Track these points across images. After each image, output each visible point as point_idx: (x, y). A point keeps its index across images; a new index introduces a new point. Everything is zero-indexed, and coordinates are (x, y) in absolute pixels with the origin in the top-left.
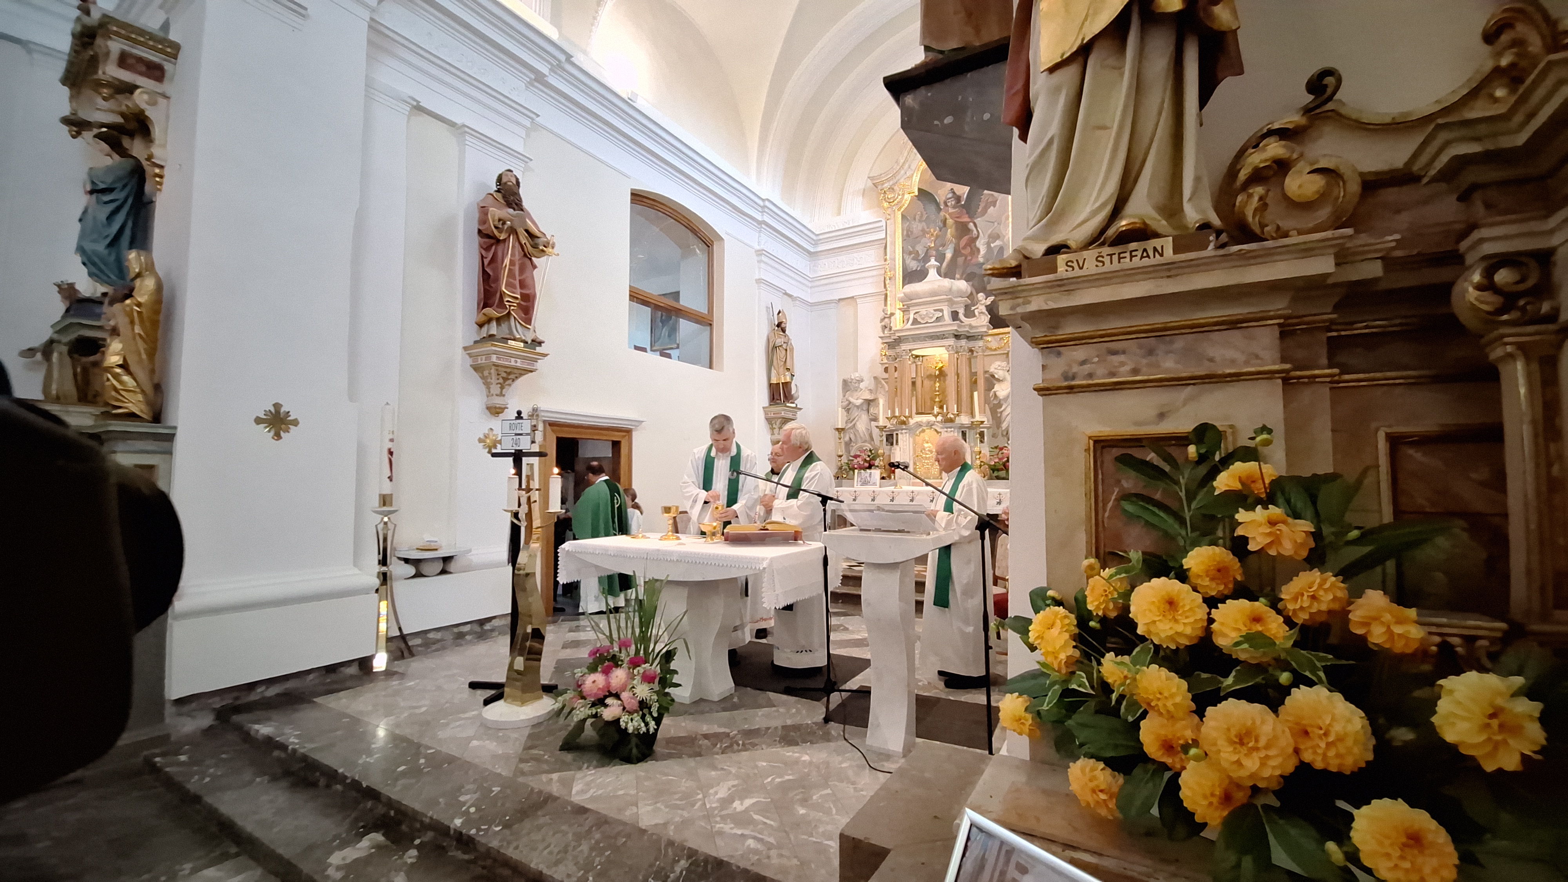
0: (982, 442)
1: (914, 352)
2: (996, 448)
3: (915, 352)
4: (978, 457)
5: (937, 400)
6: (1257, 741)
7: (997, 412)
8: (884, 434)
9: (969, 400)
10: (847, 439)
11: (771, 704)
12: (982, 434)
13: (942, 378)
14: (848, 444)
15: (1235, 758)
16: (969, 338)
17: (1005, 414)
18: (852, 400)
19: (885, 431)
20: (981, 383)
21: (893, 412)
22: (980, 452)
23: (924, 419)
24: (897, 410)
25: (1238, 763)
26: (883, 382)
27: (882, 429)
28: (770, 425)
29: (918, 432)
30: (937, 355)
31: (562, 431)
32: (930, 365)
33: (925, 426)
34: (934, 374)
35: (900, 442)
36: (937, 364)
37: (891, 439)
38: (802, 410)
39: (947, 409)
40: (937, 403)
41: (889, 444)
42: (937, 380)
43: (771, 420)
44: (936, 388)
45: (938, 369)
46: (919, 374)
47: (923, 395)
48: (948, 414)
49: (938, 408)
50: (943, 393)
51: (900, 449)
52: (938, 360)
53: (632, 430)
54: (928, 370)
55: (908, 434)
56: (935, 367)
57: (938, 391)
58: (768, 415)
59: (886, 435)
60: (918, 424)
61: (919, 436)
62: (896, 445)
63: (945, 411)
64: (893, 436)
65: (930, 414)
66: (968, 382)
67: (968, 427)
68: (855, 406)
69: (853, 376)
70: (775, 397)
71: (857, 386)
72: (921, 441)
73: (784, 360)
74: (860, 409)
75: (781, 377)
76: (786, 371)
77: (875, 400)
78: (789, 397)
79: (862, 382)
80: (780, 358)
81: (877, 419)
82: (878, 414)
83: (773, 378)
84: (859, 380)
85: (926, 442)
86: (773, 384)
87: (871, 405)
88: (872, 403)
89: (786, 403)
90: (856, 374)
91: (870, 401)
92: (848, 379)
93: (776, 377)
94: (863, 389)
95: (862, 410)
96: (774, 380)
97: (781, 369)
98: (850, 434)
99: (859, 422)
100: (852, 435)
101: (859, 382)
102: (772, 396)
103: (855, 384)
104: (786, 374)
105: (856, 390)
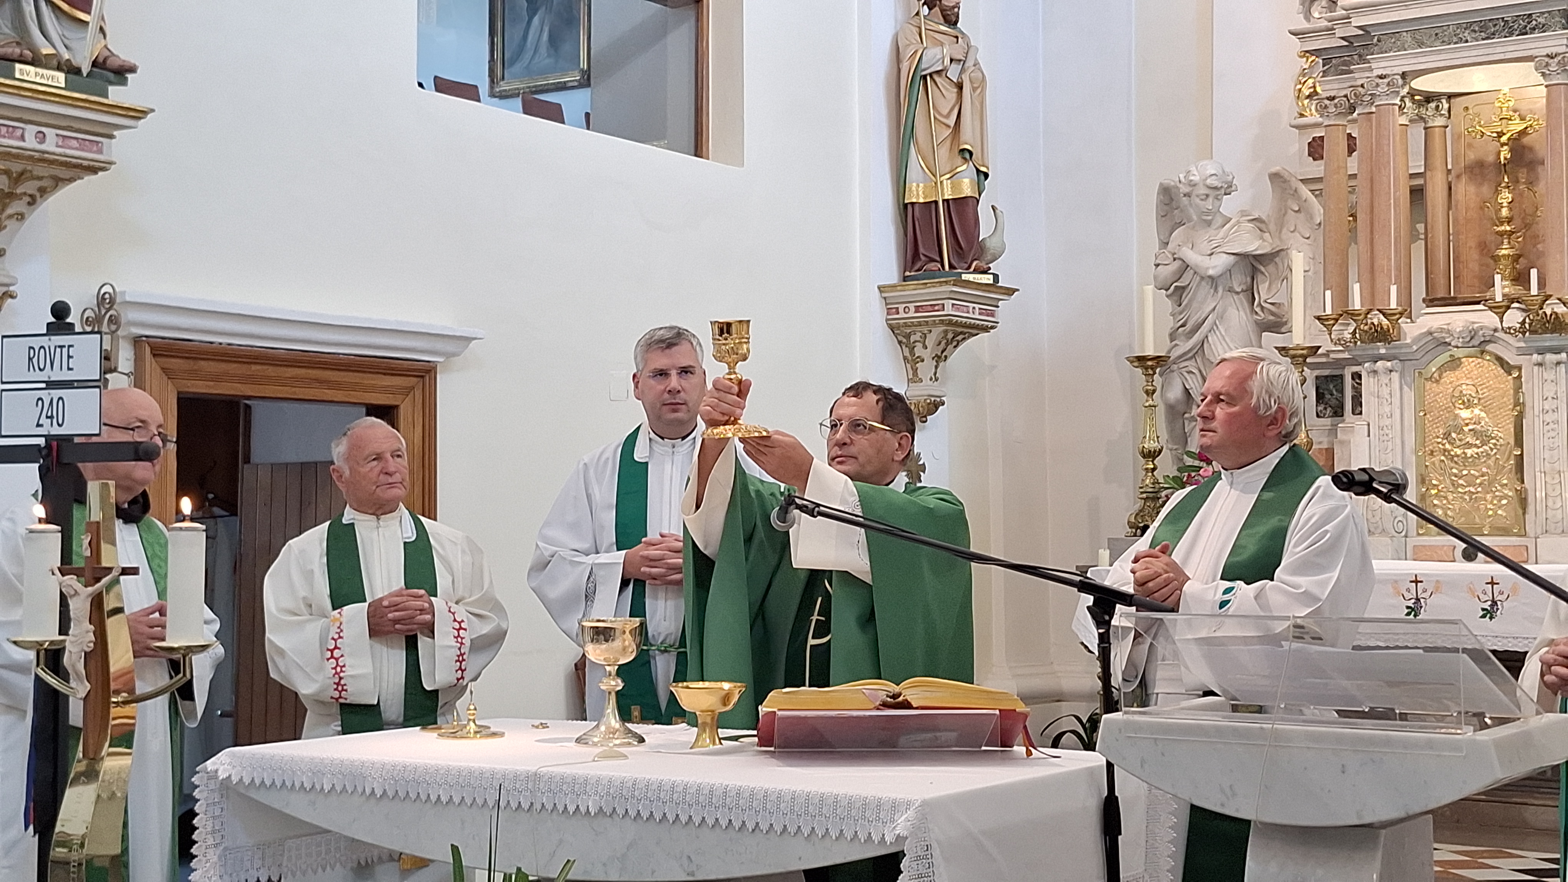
1: (1418, 84)
3: (1421, 84)
5: (1504, 252)
8: (1310, 373)
13: (1522, 176)
18: (1191, 256)
19: (1313, 366)
21: (1343, 296)
23: (1456, 319)
24: (1356, 289)
26: (1304, 190)
27: (1303, 355)
28: (904, 347)
29: (1434, 366)
30: (1506, 90)
31: (194, 375)
32: (1478, 127)
33: (1460, 345)
34: (1491, 158)
35: (1368, 403)
36: (1504, 121)
37: (1335, 392)
38: (1016, 293)
39: (1542, 284)
40: (1503, 261)
41: (1329, 409)
42: (1506, 180)
43: (908, 331)
44: (1502, 207)
45: (1509, 139)
46: (1438, 162)
47: (1451, 238)
48: (1548, 302)
49: (1507, 280)
50: (1527, 226)
51: (1366, 427)
52: (1508, 111)
53: (435, 368)
54: (1470, 146)
55: (1395, 376)
56: (1497, 133)
57: (1509, 221)
58: (898, 313)
59: (1317, 377)
60: (1434, 338)
61: (1437, 381)
62: (1353, 413)
63: (1534, 290)
64: (1342, 383)
65: (1478, 303)
68: (1202, 278)
69: (1196, 173)
70: (922, 250)
71: (1210, 208)
72: (1446, 399)
73: (952, 121)
74: (1220, 290)
75: (941, 182)
76: (959, 160)
77: (1278, 256)
78: (971, 250)
79: (1230, 194)
80: (937, 116)
81: (1286, 323)
82: (1286, 304)
83: (914, 184)
84: (1216, 188)
85: (1464, 401)
86: (913, 204)
87: (1262, 273)
88: (1262, 269)
89: (960, 271)
90: (1207, 165)
91: (1258, 258)
92: (1178, 184)
93: (924, 182)
94: (1231, 219)
95: (1231, 290)
96: (917, 190)
97: (943, 154)
98: (1188, 378)
99: (1217, 332)
100: (1195, 380)
101: (1218, 193)
102: (913, 245)
103: (1202, 200)
104: (959, 170)
105: (1209, 223)
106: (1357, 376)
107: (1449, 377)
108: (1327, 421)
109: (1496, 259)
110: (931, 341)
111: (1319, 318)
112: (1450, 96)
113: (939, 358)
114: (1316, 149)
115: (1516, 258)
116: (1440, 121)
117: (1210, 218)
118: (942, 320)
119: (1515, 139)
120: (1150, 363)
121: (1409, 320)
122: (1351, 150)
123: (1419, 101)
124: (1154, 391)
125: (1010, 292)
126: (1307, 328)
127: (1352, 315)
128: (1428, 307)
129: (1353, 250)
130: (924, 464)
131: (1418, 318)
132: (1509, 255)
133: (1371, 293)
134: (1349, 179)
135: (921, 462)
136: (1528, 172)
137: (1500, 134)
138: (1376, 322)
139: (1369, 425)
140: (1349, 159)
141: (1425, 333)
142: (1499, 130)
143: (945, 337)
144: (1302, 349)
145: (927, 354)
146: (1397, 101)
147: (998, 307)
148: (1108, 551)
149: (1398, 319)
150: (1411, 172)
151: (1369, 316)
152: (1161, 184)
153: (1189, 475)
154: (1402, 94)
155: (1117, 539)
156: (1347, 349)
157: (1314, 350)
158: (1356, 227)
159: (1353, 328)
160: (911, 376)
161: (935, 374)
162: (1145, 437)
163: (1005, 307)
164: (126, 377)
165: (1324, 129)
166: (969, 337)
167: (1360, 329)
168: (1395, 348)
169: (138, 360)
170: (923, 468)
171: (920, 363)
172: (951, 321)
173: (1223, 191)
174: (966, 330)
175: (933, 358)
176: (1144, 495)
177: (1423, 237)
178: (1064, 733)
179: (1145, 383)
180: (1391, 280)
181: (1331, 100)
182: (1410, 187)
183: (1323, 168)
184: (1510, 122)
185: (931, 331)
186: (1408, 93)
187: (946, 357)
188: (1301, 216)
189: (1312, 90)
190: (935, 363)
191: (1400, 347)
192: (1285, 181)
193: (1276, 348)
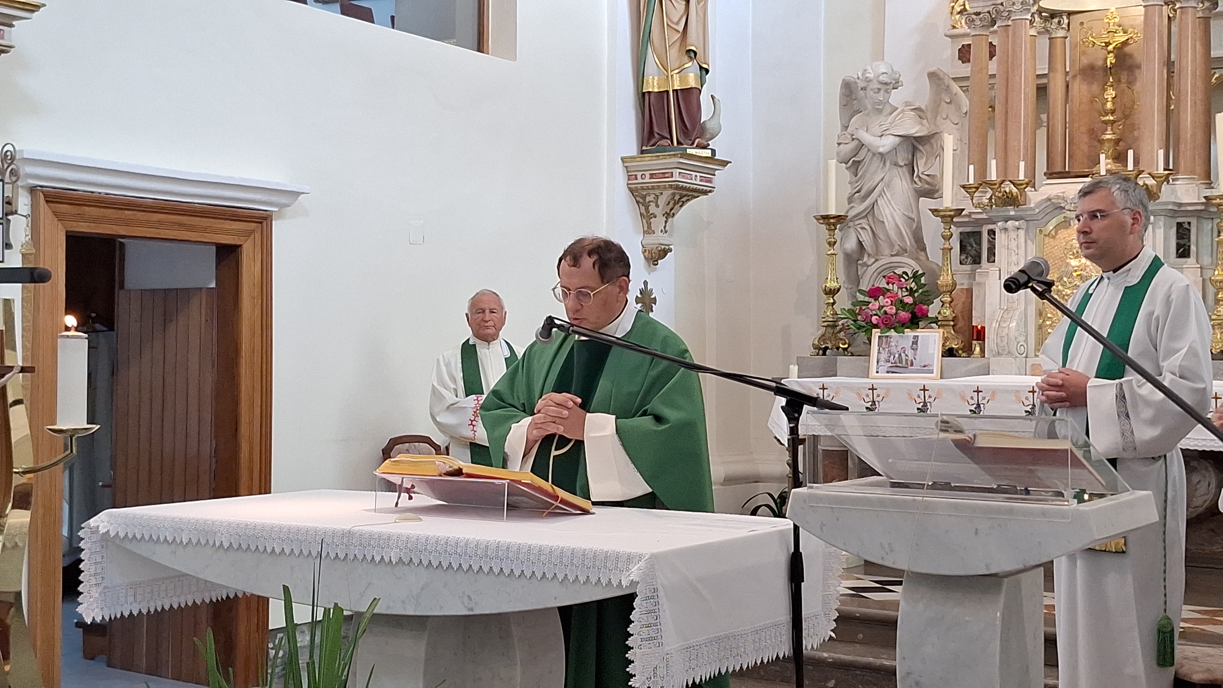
1: (1045, 3)
3: (1048, 3)
5: (1108, 136)
8: (957, 231)
9: (1201, 134)
10: (851, 245)
13: (1124, 77)
14: (854, 259)
18: (866, 137)
19: (959, 225)
21: (983, 169)
24: (993, 164)
26: (955, 86)
27: (950, 217)
28: (641, 205)
29: (1052, 226)
30: (1113, 9)
31: (81, 217)
32: (1090, 39)
33: (1072, 209)
34: (1100, 63)
35: (1000, 254)
36: (1110, 34)
37: (974, 245)
38: (729, 165)
39: (1136, 162)
40: (1107, 145)
41: (970, 258)
42: (1111, 80)
43: (645, 193)
44: (1107, 101)
45: (1114, 48)
46: (1059, 66)
47: (1067, 125)
48: (1140, 176)
49: (1109, 159)
50: (1126, 117)
51: (998, 272)
52: (1114, 26)
53: (271, 216)
54: (1084, 53)
55: (1022, 233)
56: (1105, 43)
57: (1113, 112)
58: (636, 179)
59: (961, 233)
60: (1053, 203)
61: (1054, 237)
62: (988, 261)
63: (1130, 167)
64: (980, 237)
65: (1087, 176)
66: (1200, 84)
67: (1198, 214)
68: (874, 154)
69: (871, 71)
70: (656, 129)
71: (882, 99)
72: (1059, 251)
73: (681, 28)
74: (888, 164)
75: (672, 76)
76: (686, 58)
77: (933, 137)
78: (694, 128)
79: (897, 88)
80: (669, 23)
81: (937, 191)
82: (939, 176)
83: (651, 77)
84: (886, 84)
85: (1073, 253)
86: (649, 92)
87: (920, 151)
88: (921, 148)
89: (685, 146)
90: (879, 65)
91: (919, 140)
92: (857, 81)
93: (659, 75)
94: (897, 108)
95: (896, 164)
96: (653, 83)
97: (673, 53)
98: (861, 233)
99: (885, 197)
100: (867, 235)
101: (888, 87)
102: (648, 126)
103: (875, 93)
104: (686, 66)
105: (880, 111)
106: (992, 233)
107: (1063, 234)
108: (967, 268)
109: (1101, 142)
110: (662, 201)
111: (964, 187)
112: (1070, 14)
113: (668, 215)
114: (964, 54)
115: (1117, 142)
116: (1061, 33)
117: (880, 107)
118: (671, 185)
119: (1119, 48)
120: (832, 221)
121: (1033, 189)
122: (992, 56)
123: (1046, 17)
124: (835, 243)
125: (724, 163)
126: (954, 195)
127: (990, 184)
128: (1048, 179)
129: (991, 134)
130: (655, 298)
131: (1040, 187)
132: (1112, 139)
133: (1005, 168)
134: (990, 78)
135: (653, 296)
136: (1128, 75)
137: (1108, 44)
138: (1007, 190)
139: (1000, 270)
140: (991, 61)
141: (1045, 199)
142: (1107, 41)
143: (673, 199)
144: (951, 211)
145: (659, 212)
146: (1029, 17)
147: (714, 175)
148: (797, 367)
149: (1025, 188)
150: (1038, 73)
151: (1002, 186)
152: (843, 80)
153: (861, 308)
154: (1032, 11)
155: (804, 358)
156: (984, 211)
157: (959, 212)
158: (994, 116)
159: (990, 195)
160: (646, 229)
161: (665, 227)
162: (827, 278)
163: (721, 175)
164: (25, 218)
165: (971, 38)
166: (692, 199)
167: (995, 196)
168: (1022, 210)
169: (34, 206)
170: (654, 301)
171: (653, 219)
172: (678, 185)
173: (891, 86)
174: (690, 193)
175: (664, 215)
176: (826, 324)
177: (1045, 124)
178: (760, 506)
179: (829, 237)
180: (1020, 158)
181: (977, 15)
182: (1037, 85)
183: (969, 69)
184: (1115, 35)
185: (662, 193)
186: (1037, 10)
187: (674, 214)
188: (952, 106)
189: (962, 7)
190: (665, 219)
191: (1026, 210)
192: (940, 79)
193: (930, 210)
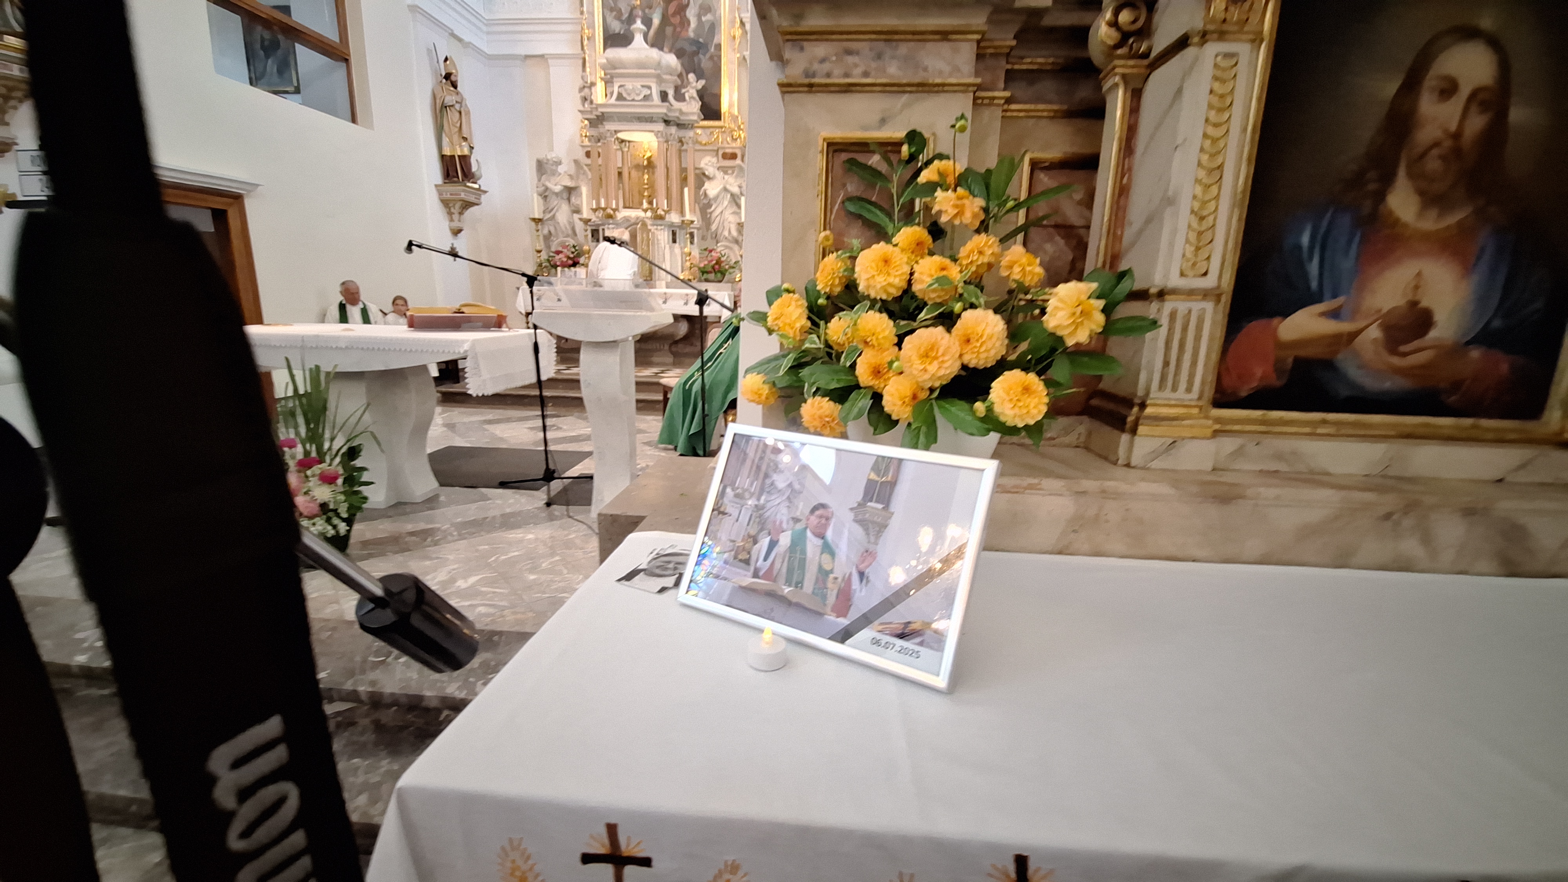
0: (692, 243)
2: (706, 250)
3: (621, 135)
4: (688, 258)
5: (646, 194)
6: (937, 352)
7: (706, 213)
8: (589, 229)
9: (679, 197)
10: (546, 232)
11: (485, 498)
12: (692, 235)
13: (650, 170)
14: (548, 238)
15: (922, 367)
16: (680, 126)
17: (714, 215)
18: (549, 185)
19: (590, 226)
20: (691, 179)
21: (598, 203)
22: (690, 254)
23: (633, 214)
24: (602, 201)
25: (925, 370)
26: (585, 168)
27: (586, 222)
28: (446, 208)
30: (646, 142)
32: (637, 153)
34: (642, 164)
37: (597, 233)
40: (646, 197)
42: (646, 171)
43: (448, 202)
44: (645, 180)
46: (626, 163)
47: (630, 188)
48: (658, 210)
49: (646, 202)
50: (652, 187)
52: (646, 148)
53: (243, 196)
54: (635, 159)
56: (643, 155)
57: (647, 184)
58: (443, 195)
66: (678, 176)
67: (678, 227)
68: (553, 193)
69: (549, 156)
70: (450, 173)
71: (554, 169)
73: (458, 126)
74: (559, 198)
75: (456, 148)
76: (462, 141)
77: (577, 188)
78: (469, 174)
79: (561, 165)
80: (452, 123)
82: (581, 204)
83: (445, 148)
84: (556, 162)
86: (445, 155)
87: (572, 193)
89: (466, 182)
90: (553, 154)
91: (571, 188)
92: (543, 159)
93: (449, 147)
94: (561, 174)
95: (562, 198)
96: (447, 151)
97: (456, 137)
98: (550, 227)
99: (559, 212)
100: (552, 227)
101: (557, 164)
102: (447, 171)
103: (551, 166)
104: (462, 144)
105: (554, 174)
106: (603, 230)
109: (643, 195)
110: (457, 207)
111: (592, 209)
112: (629, 141)
114: (588, 154)
115: (649, 196)
116: (626, 149)
117: (554, 172)
118: (460, 200)
119: (648, 158)
121: (619, 212)
122: (599, 156)
123: (619, 141)
125: (485, 192)
127: (601, 209)
128: (624, 208)
129: (601, 188)
133: (607, 202)
134: (599, 166)
138: (609, 212)
140: (599, 159)
141: (623, 217)
143: (462, 206)
145: (455, 212)
146: (613, 140)
147: (481, 197)
149: (615, 212)
150: (618, 166)
151: (607, 210)
156: (600, 220)
158: (602, 182)
159: (602, 213)
160: (450, 219)
161: (459, 219)
163: (484, 197)
165: (590, 148)
171: (453, 215)
172: (464, 200)
174: (470, 205)
176: (538, 260)
177: (622, 187)
180: (613, 199)
181: (592, 137)
182: (618, 171)
183: (590, 161)
184: (647, 153)
185: (456, 203)
186: (616, 138)
187: (463, 213)
188: (584, 176)
189: (586, 133)
190: (459, 215)
191: (616, 221)
192: (579, 164)
